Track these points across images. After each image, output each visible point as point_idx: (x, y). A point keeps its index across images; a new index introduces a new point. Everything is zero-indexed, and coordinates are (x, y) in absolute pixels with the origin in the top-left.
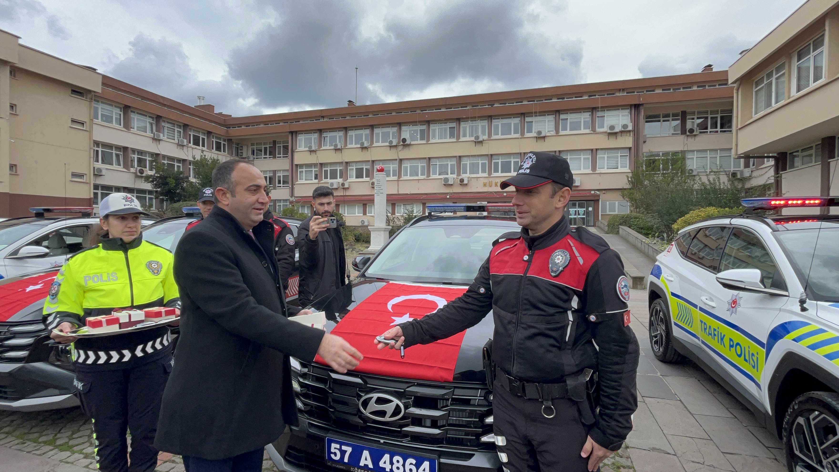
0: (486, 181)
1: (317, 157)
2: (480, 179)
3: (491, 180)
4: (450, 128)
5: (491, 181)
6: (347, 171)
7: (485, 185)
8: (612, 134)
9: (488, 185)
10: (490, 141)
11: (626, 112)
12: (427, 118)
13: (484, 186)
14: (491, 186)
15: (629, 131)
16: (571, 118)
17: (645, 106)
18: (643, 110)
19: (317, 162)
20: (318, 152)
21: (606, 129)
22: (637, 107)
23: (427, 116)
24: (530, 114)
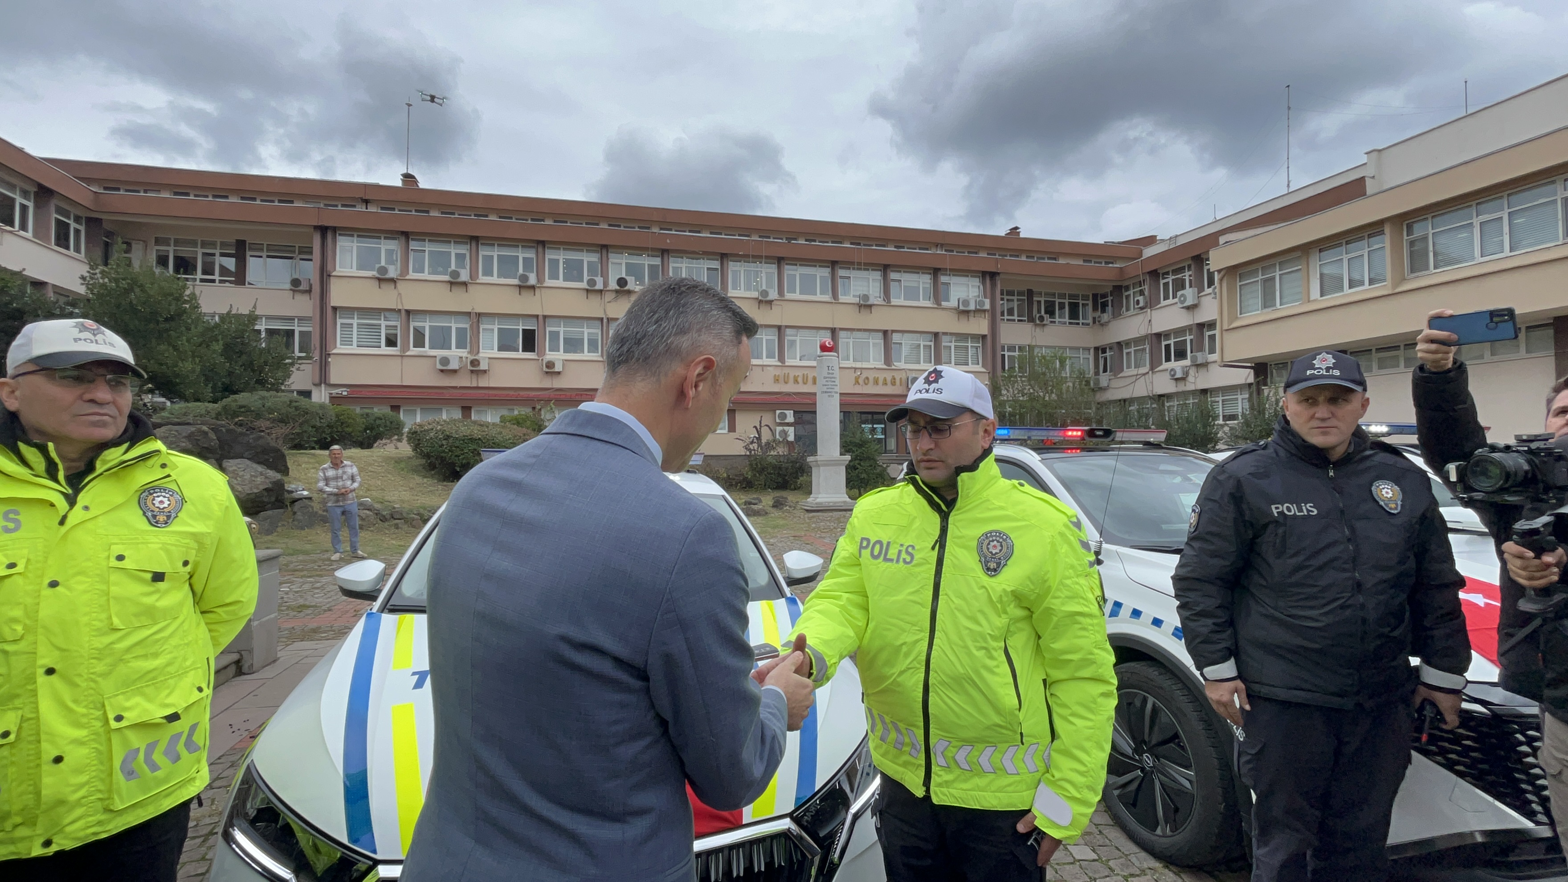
0: (778, 372)
1: (400, 294)
2: (769, 368)
3: (786, 371)
4: (708, 269)
5: (787, 373)
6: (479, 333)
7: (776, 380)
8: (963, 313)
9: (781, 380)
10: (786, 302)
11: (976, 282)
12: (668, 244)
13: (775, 382)
14: (786, 383)
15: (985, 311)
16: (908, 279)
17: (1002, 276)
18: (999, 282)
19: (400, 307)
20: (400, 285)
21: (953, 303)
22: (993, 275)
23: (668, 241)
24: (849, 264)
